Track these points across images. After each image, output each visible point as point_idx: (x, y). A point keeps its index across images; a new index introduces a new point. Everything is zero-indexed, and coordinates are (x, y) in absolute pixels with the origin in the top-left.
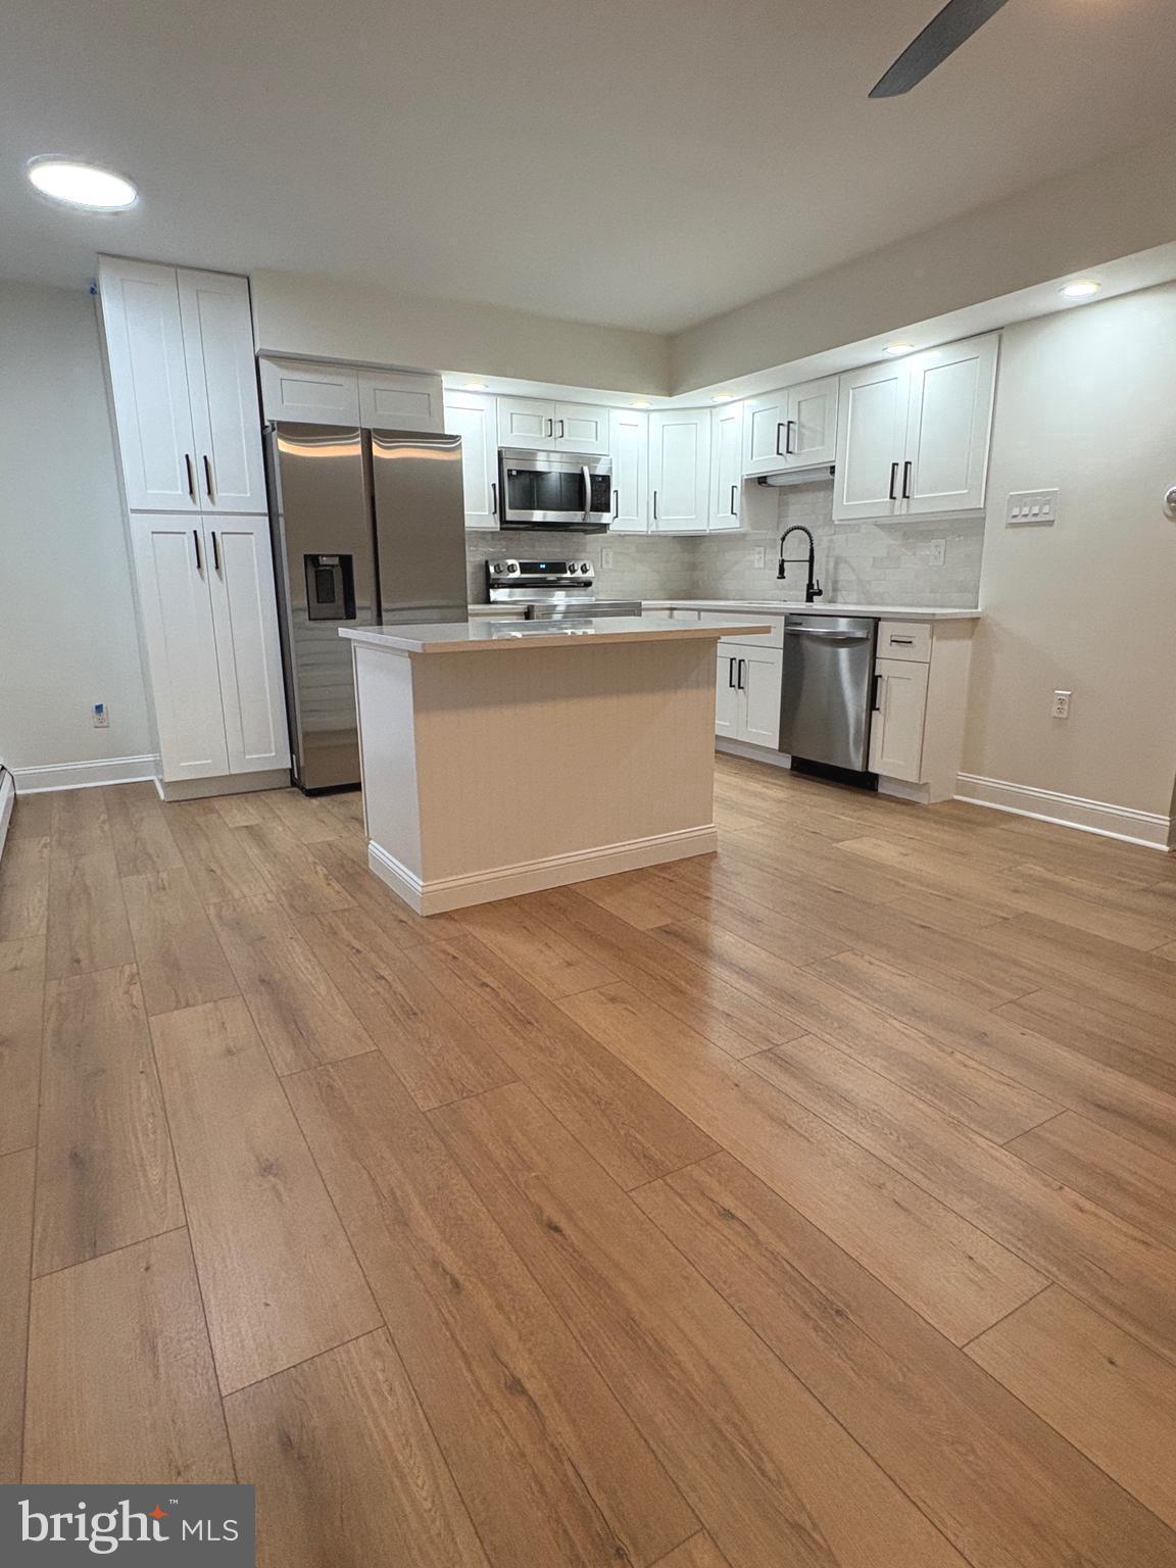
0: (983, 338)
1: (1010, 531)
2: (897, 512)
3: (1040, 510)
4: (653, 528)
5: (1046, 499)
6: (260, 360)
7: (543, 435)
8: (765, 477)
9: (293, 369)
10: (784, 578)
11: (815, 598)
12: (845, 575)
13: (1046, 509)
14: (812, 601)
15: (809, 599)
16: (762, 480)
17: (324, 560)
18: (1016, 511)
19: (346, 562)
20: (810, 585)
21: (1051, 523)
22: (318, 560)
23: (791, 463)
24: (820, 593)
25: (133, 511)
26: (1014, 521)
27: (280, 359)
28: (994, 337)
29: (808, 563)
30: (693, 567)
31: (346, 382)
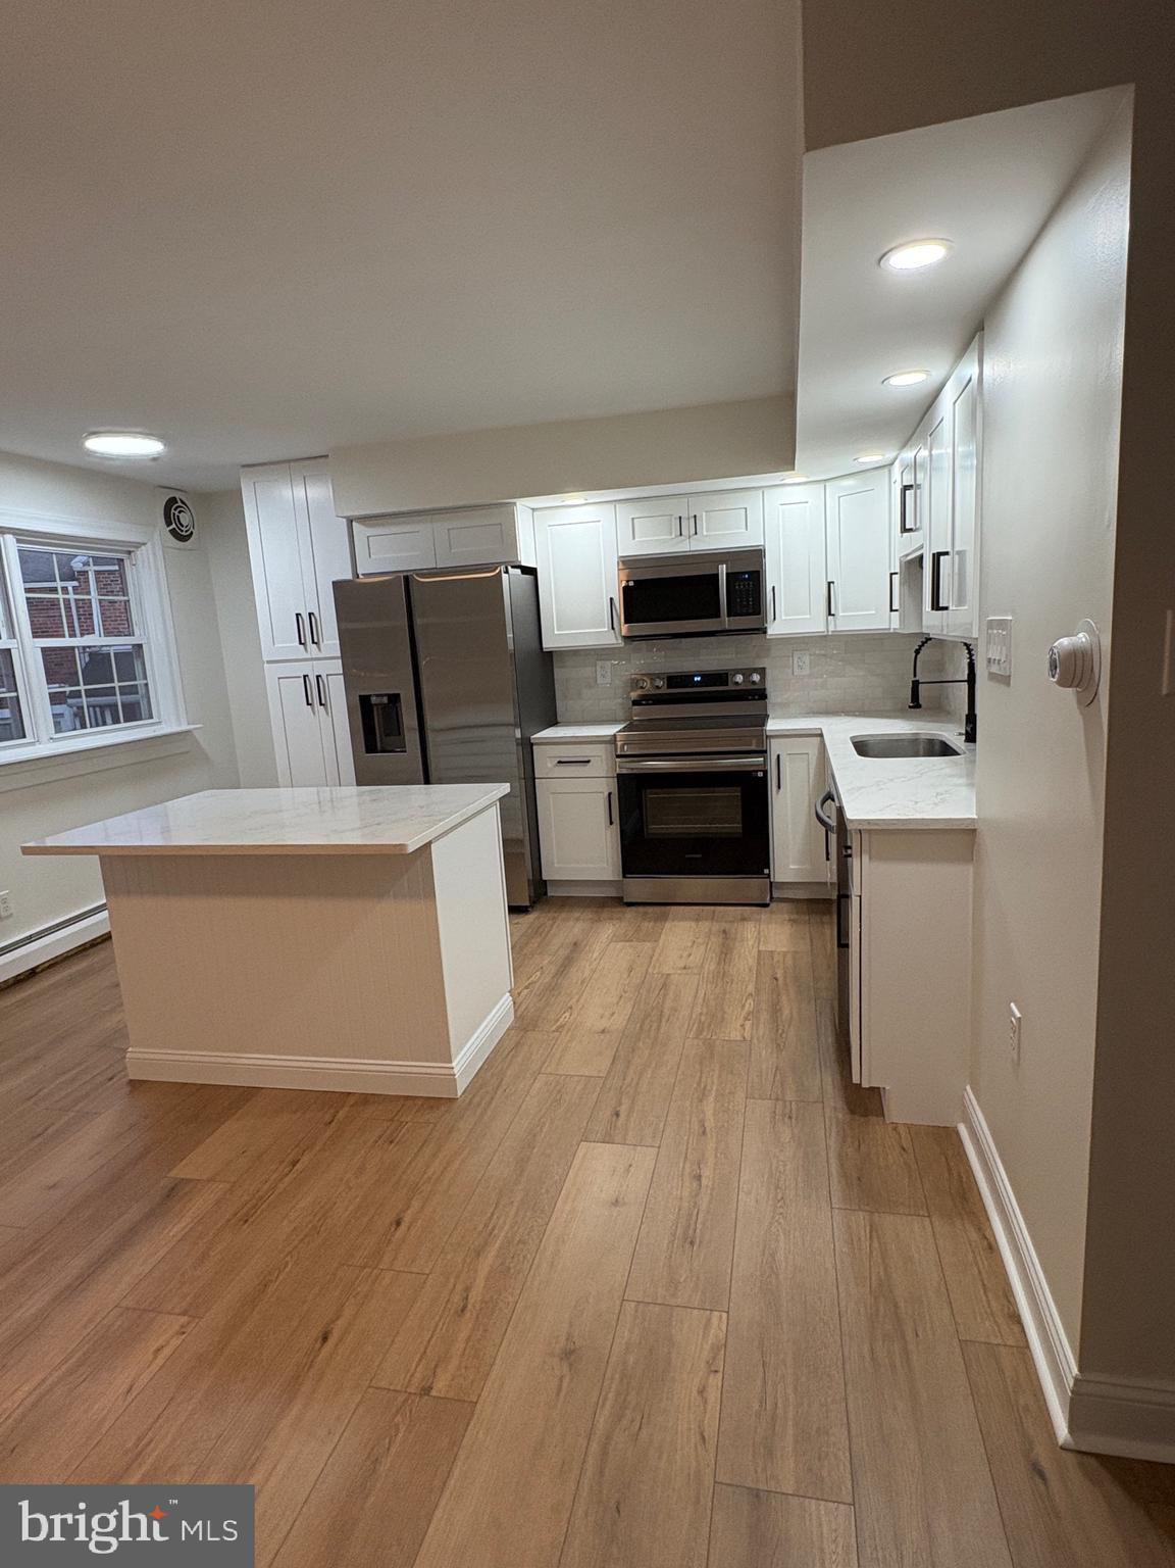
4: (831, 628)
6: (354, 523)
7: (673, 536)
9: (378, 525)
17: (374, 700)
19: (394, 699)
22: (370, 700)
25: (268, 662)
27: (365, 519)
31: (423, 530)
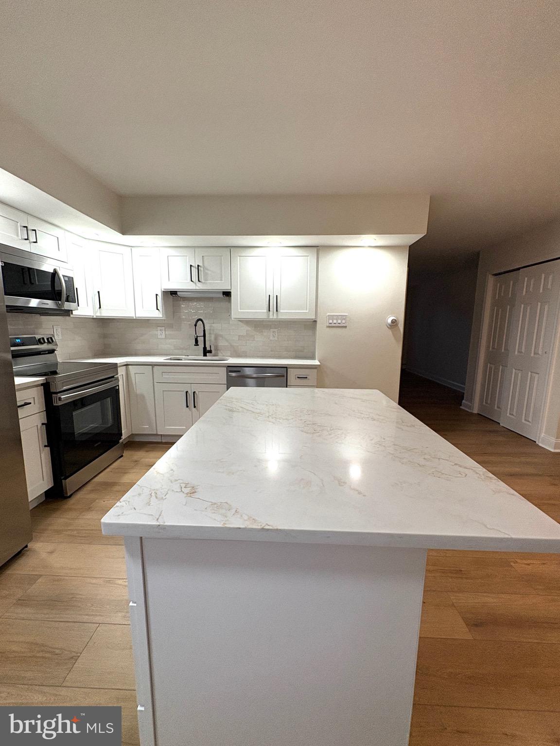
0: (311, 249)
1: (328, 329)
2: (271, 317)
3: (341, 322)
4: (98, 314)
5: (343, 317)
7: (20, 237)
8: (176, 292)
10: (198, 345)
11: (208, 354)
12: (222, 343)
13: (344, 321)
14: (206, 356)
15: (205, 355)
16: (173, 293)
18: (331, 321)
20: (205, 348)
21: (346, 327)
23: (199, 286)
24: (210, 352)
26: (330, 325)
28: (315, 249)
29: (203, 337)
30: (105, 336)
